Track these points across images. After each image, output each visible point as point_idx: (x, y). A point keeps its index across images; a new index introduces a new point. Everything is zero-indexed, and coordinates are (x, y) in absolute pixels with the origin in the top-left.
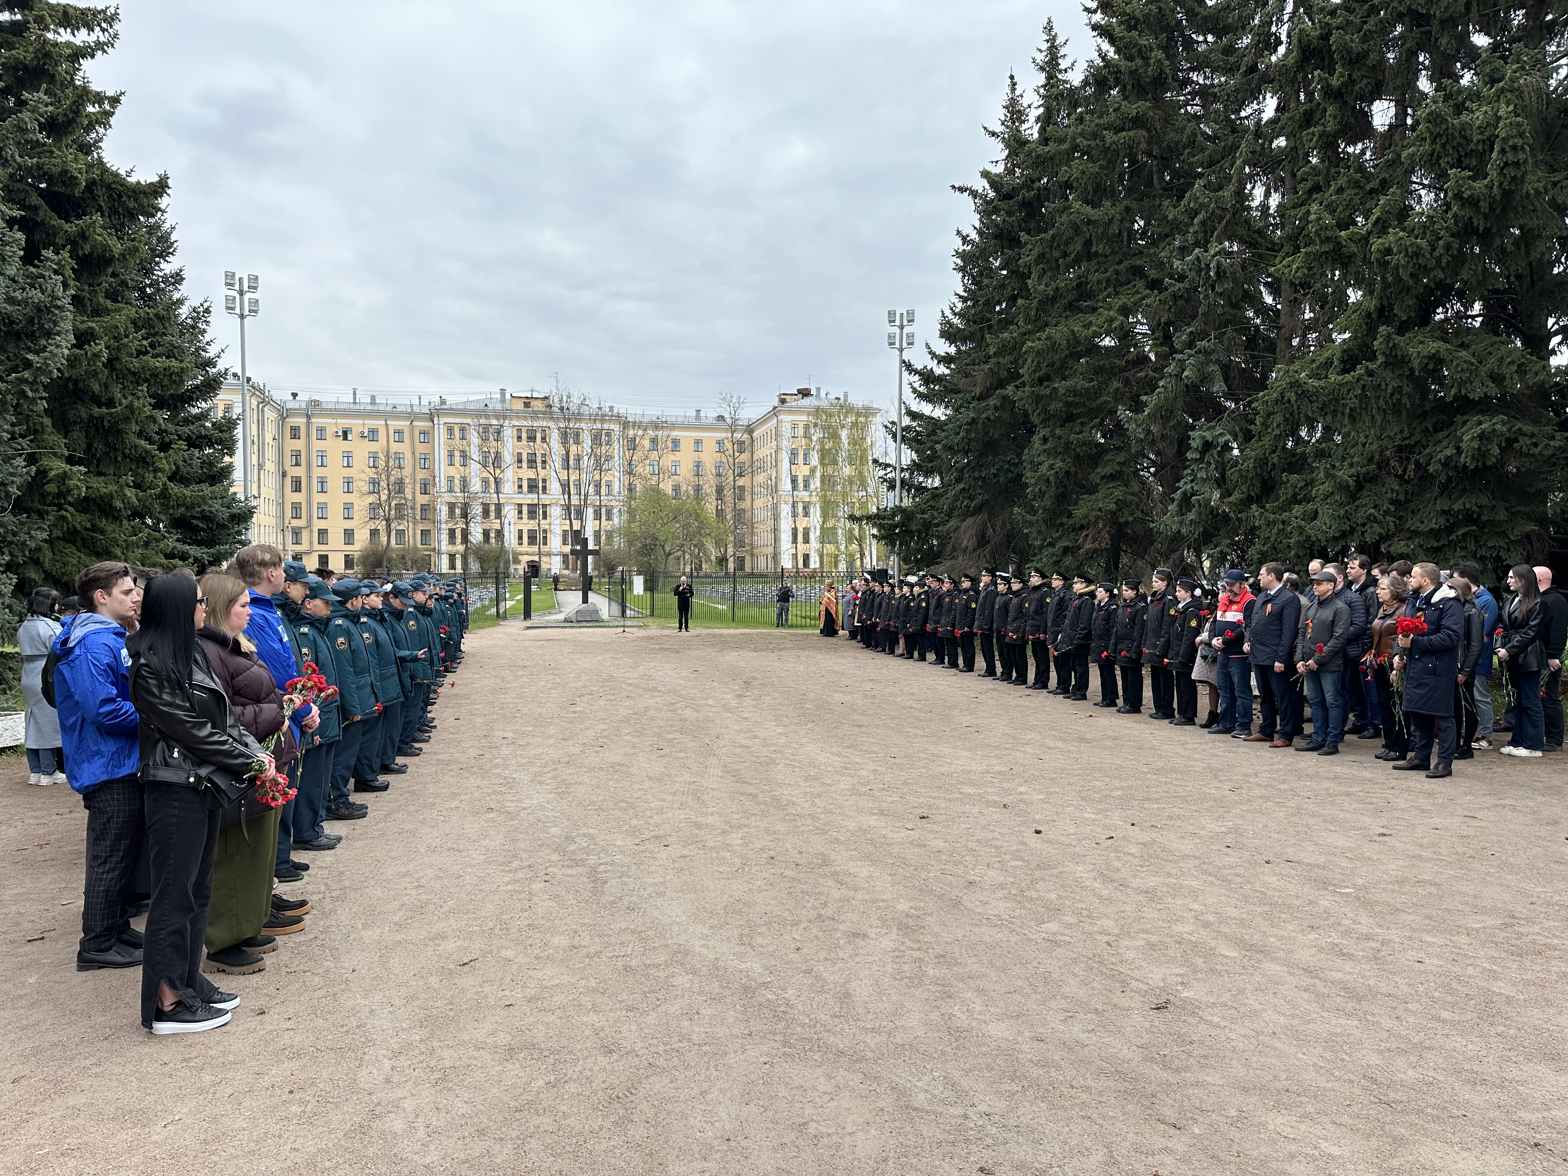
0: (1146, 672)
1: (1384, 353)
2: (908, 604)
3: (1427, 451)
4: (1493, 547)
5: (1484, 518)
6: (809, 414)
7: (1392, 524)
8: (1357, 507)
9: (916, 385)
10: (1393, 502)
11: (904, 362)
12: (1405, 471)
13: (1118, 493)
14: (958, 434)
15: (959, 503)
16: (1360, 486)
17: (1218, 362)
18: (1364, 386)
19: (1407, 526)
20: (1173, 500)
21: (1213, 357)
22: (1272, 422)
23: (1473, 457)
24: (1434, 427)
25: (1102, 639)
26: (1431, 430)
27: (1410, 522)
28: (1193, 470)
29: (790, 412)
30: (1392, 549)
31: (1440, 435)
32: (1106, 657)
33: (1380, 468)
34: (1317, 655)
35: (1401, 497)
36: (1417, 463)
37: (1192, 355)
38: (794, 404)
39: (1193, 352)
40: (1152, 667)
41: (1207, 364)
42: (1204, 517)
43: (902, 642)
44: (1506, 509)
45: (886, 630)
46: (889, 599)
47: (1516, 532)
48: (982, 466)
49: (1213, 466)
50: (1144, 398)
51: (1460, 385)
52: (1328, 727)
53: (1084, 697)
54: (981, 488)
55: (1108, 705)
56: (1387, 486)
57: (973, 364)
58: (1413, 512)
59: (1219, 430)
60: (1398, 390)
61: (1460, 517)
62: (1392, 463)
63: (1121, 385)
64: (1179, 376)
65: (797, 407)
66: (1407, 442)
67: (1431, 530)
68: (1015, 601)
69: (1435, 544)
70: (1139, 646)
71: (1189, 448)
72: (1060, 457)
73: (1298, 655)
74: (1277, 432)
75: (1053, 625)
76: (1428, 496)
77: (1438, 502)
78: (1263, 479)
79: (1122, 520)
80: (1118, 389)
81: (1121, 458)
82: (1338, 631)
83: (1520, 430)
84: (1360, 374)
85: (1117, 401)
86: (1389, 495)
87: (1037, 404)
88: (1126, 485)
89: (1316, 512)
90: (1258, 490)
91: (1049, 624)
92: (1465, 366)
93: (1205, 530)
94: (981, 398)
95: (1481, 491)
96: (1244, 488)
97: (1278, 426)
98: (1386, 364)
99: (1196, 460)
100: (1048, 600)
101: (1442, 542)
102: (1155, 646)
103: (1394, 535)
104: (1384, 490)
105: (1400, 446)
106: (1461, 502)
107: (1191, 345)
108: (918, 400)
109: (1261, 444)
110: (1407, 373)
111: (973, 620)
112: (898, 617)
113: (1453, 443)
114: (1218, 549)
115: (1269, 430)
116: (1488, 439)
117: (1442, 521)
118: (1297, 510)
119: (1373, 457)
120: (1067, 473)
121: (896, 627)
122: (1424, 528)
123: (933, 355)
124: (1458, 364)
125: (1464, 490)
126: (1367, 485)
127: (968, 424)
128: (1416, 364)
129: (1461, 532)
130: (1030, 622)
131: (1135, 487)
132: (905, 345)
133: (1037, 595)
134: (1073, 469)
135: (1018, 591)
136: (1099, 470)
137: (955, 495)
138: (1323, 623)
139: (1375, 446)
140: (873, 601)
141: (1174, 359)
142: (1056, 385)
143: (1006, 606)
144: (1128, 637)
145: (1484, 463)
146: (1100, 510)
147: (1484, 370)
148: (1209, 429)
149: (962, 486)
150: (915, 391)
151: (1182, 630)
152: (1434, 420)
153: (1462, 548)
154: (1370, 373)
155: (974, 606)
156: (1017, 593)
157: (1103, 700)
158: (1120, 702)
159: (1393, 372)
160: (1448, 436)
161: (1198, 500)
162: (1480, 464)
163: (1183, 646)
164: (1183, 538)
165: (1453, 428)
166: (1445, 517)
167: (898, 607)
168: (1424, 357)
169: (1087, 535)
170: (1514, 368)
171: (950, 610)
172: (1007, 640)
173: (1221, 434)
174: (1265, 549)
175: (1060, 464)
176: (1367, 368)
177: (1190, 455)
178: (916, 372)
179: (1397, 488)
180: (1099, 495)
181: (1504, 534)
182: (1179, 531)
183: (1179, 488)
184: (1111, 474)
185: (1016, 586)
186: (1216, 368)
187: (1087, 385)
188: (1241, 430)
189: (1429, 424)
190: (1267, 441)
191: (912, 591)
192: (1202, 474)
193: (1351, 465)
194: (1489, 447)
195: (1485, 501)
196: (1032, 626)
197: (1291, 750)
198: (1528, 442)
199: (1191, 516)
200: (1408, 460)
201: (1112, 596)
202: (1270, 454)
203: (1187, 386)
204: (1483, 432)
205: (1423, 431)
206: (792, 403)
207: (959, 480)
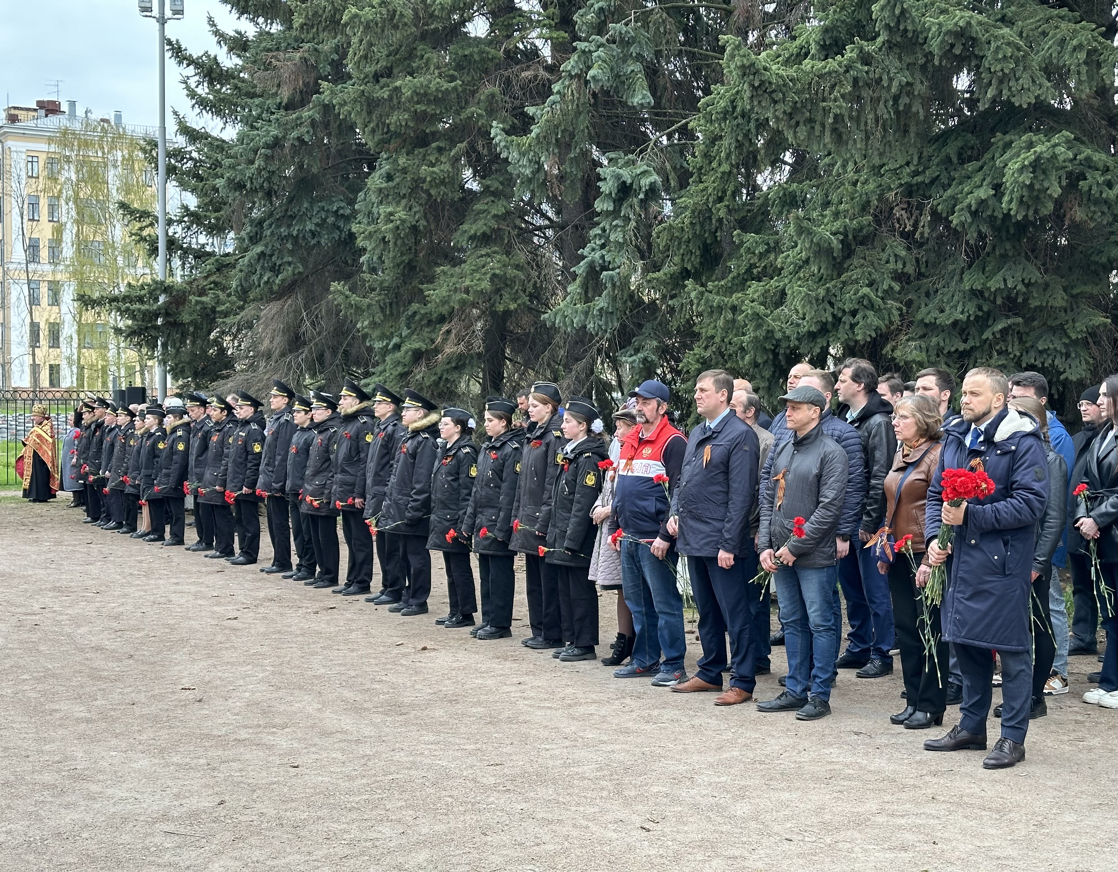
0: (520, 563)
1: (887, 26)
2: (154, 445)
3: (949, 192)
4: (1045, 350)
5: (1034, 303)
6: (50, 140)
7: (896, 313)
8: (844, 283)
9: (192, 83)
10: (899, 277)
11: (170, 43)
12: (915, 226)
13: (494, 265)
14: (252, 162)
15: (255, 278)
16: (848, 251)
17: (640, 57)
18: (856, 80)
19: (919, 316)
20: (574, 276)
21: (634, 50)
22: (719, 152)
23: (1021, 201)
24: (960, 155)
25: (446, 507)
26: (955, 160)
27: (923, 310)
28: (604, 230)
29: (23, 136)
30: (898, 354)
31: (970, 167)
32: (455, 539)
33: (878, 222)
34: (794, 538)
35: (910, 269)
36: (934, 213)
37: (602, 45)
38: (32, 124)
39: (603, 40)
40: (528, 556)
41: (624, 61)
42: (619, 304)
43: (145, 511)
44: (1065, 289)
45: (118, 492)
46: (126, 437)
47: (1080, 326)
48: (292, 217)
49: (633, 224)
50: (531, 110)
51: (1001, 82)
52: (811, 667)
53: (423, 609)
54: (291, 253)
55: (460, 624)
56: (888, 250)
57: (278, 49)
58: (928, 295)
59: (641, 167)
60: (907, 88)
61: (999, 301)
62: (897, 212)
63: (496, 89)
64: (581, 77)
65: (36, 128)
66: (919, 179)
67: (955, 323)
68: (318, 439)
69: (962, 347)
70: (508, 519)
71: (598, 193)
72: (404, 202)
73: (761, 538)
74: (725, 167)
75: (375, 483)
76: (951, 267)
77: (966, 277)
78: (705, 244)
79: (500, 308)
80: (493, 95)
81: (498, 209)
82: (829, 494)
83: (1088, 159)
84: (851, 60)
85: (491, 112)
86: (891, 266)
87: (370, 113)
88: (508, 253)
89: (783, 293)
90: (696, 260)
91: (369, 481)
92: (1009, 51)
93: (623, 326)
94: (290, 106)
95: (1028, 258)
96: (676, 259)
97: (728, 156)
98: (890, 46)
99: (608, 214)
100: (369, 438)
101: (971, 343)
102: (532, 520)
103: (899, 330)
104: (884, 256)
105: (909, 185)
106: (999, 277)
107: (600, 29)
108: (197, 110)
109: (701, 186)
110: (921, 61)
111: (256, 473)
112: (137, 468)
113: (988, 180)
114: (641, 355)
115: (714, 165)
116: (1044, 172)
117: (971, 308)
118: (755, 289)
119: (868, 202)
120: (414, 229)
121: (137, 487)
122: (945, 320)
123: (221, 36)
124: (998, 48)
125: (1004, 257)
126: (859, 249)
127: (267, 146)
128: (935, 46)
129: (1000, 327)
130: (339, 476)
131: (522, 256)
132: (168, 13)
133: (351, 429)
134: (423, 223)
135: (323, 422)
136: (465, 227)
137: (250, 265)
138: (803, 479)
139: (871, 186)
140: (101, 442)
141: (575, 49)
142: (398, 83)
143: (306, 449)
144: (490, 503)
145: (1036, 212)
146: (467, 291)
147: (1036, 60)
148: (627, 164)
149: (259, 249)
150: (192, 94)
151: (572, 493)
152: (959, 143)
153: (1000, 353)
154: (866, 59)
155: (257, 448)
156: (321, 427)
157: (452, 614)
158: (478, 616)
159: (900, 59)
160: (981, 168)
161: (612, 278)
162: (1031, 213)
163: (573, 520)
164: (592, 337)
165: (987, 156)
166: (975, 302)
167: (139, 452)
168: (949, 32)
169: (449, 332)
170: (1082, 56)
171: (220, 455)
172: (304, 509)
173: (644, 173)
174: (707, 354)
175: (401, 214)
176: (861, 49)
177: (599, 205)
178: (191, 61)
179: (903, 253)
180: (466, 267)
181: (1061, 330)
182: (585, 327)
183: (583, 257)
184: (484, 234)
185: (321, 414)
186: (637, 67)
187: (446, 86)
188: (674, 168)
189: (951, 149)
190: (711, 182)
191: (161, 423)
192: (616, 236)
193: (836, 215)
194: (1046, 184)
195: (1035, 275)
196: (343, 484)
197: (750, 709)
198: (1101, 180)
199: (601, 302)
200: (920, 207)
201: (466, 431)
202: (715, 203)
203: (594, 95)
204: (1038, 159)
205: (942, 162)
206: (27, 121)
207: (255, 239)
